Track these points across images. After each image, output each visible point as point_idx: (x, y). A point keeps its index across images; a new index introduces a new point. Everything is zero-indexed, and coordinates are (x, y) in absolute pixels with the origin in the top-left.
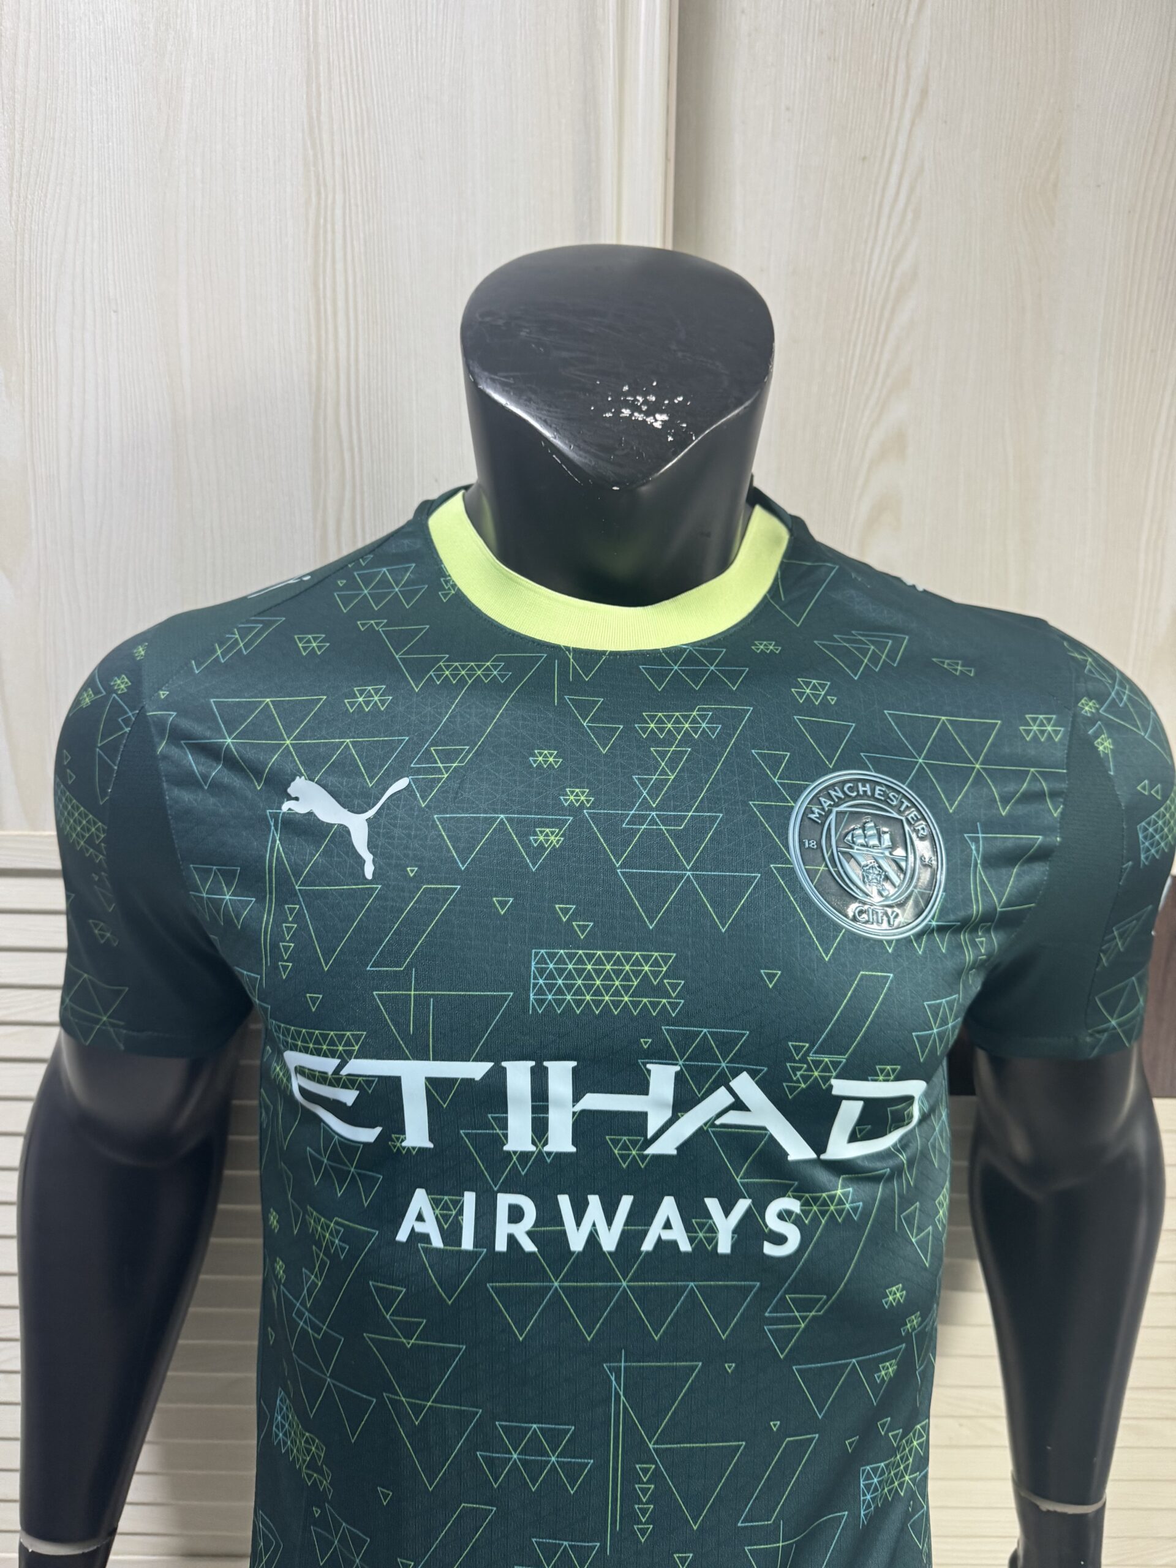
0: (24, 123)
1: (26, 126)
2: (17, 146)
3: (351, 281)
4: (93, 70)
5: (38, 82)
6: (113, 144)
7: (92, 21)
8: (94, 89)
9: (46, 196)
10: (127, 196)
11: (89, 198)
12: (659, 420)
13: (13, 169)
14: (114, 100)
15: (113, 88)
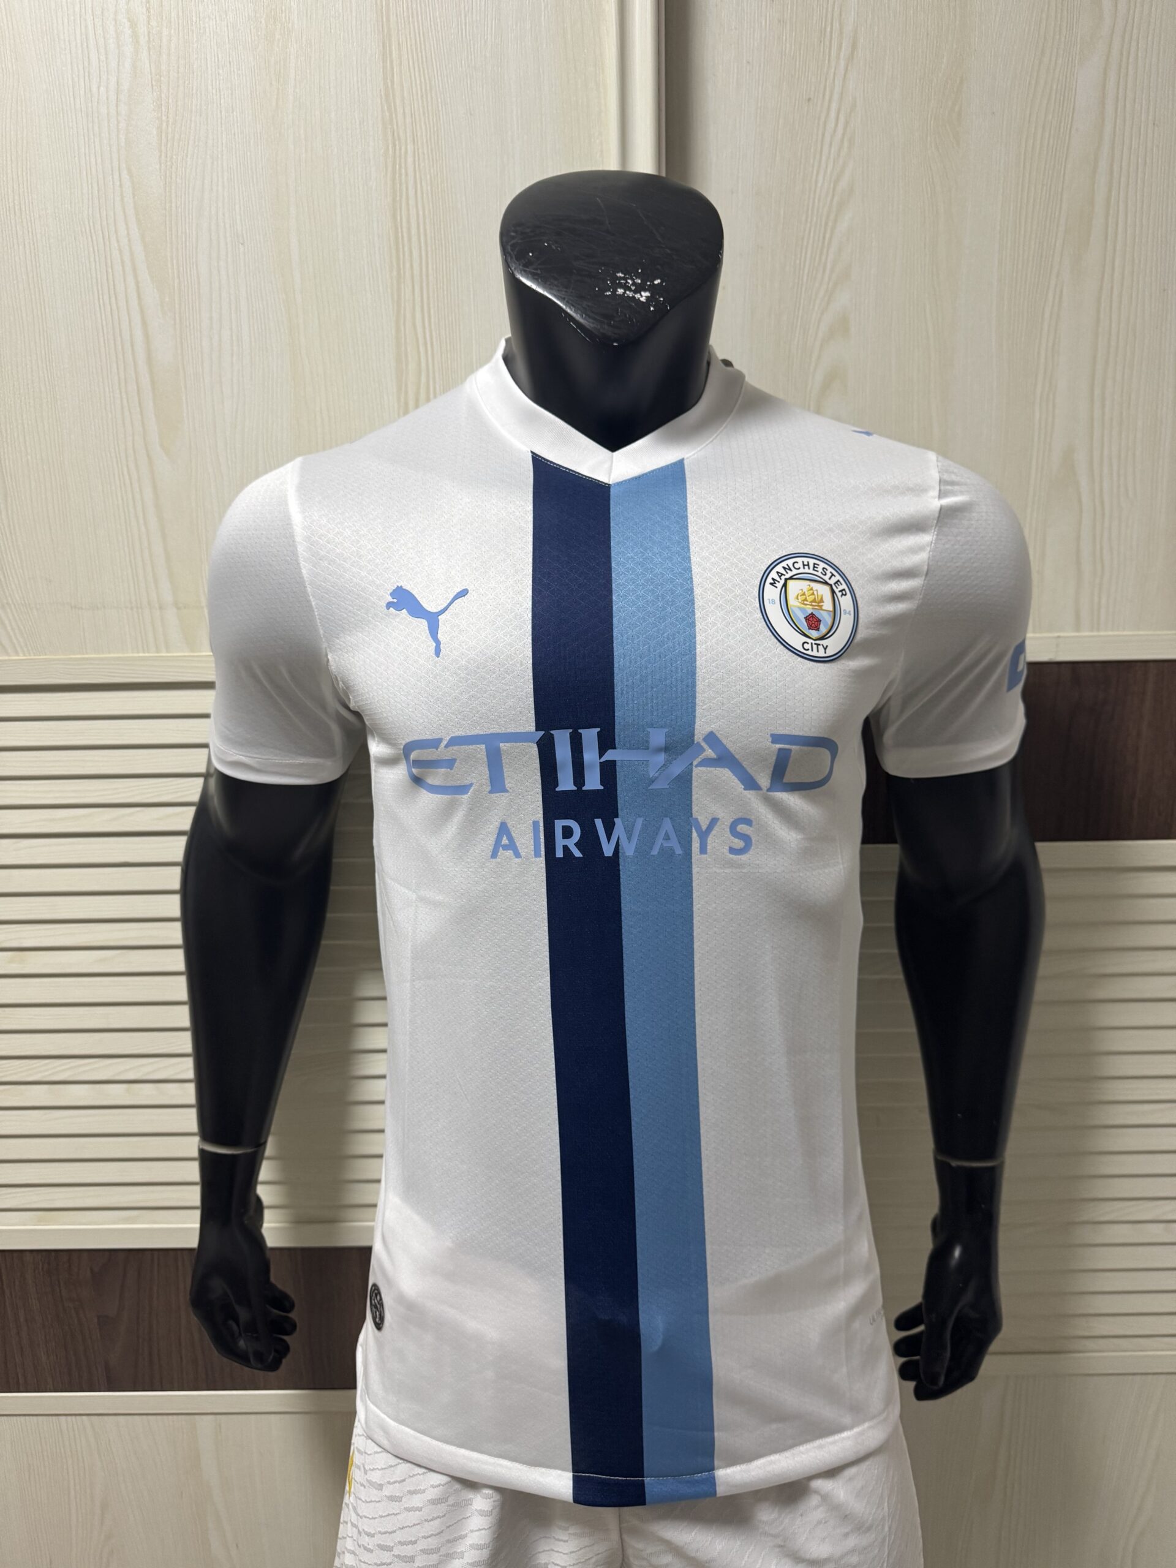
0: (169, 100)
1: (170, 101)
2: (164, 118)
3: (421, 213)
4: (220, 55)
5: (178, 67)
6: (236, 112)
7: (217, 19)
8: (221, 72)
9: (187, 156)
10: (248, 154)
11: (219, 156)
12: (644, 296)
13: (161, 135)
14: (236, 78)
15: (235, 70)
